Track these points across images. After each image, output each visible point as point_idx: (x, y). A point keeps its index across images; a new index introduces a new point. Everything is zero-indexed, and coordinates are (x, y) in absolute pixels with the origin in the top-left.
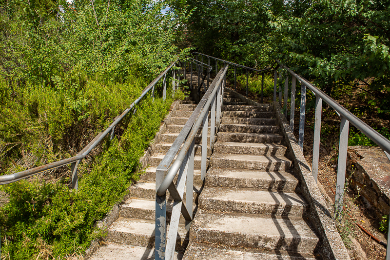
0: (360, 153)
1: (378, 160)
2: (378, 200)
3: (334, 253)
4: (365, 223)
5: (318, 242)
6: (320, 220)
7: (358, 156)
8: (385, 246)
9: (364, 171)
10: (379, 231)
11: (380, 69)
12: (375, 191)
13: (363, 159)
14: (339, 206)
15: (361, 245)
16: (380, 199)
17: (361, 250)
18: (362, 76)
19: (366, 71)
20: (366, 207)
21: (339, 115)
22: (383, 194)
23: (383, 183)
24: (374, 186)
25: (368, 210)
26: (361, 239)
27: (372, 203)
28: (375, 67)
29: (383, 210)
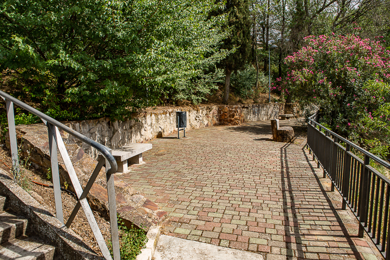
0: (23, 130)
1: (38, 133)
2: (42, 160)
3: (21, 199)
4: (37, 178)
5: (6, 200)
6: (3, 184)
7: (22, 132)
8: (52, 187)
9: (29, 143)
10: (48, 180)
11: (28, 63)
12: (39, 154)
13: (26, 134)
14: (16, 169)
15: (38, 193)
16: (44, 158)
17: (38, 195)
18: (15, 66)
19: (18, 62)
20: (35, 168)
21: (4, 99)
22: (46, 155)
23: (44, 147)
24: (38, 151)
25: (37, 170)
26: (37, 189)
27: (39, 164)
28: (25, 61)
29: (47, 166)
